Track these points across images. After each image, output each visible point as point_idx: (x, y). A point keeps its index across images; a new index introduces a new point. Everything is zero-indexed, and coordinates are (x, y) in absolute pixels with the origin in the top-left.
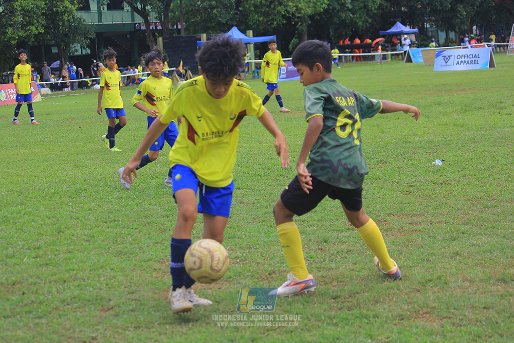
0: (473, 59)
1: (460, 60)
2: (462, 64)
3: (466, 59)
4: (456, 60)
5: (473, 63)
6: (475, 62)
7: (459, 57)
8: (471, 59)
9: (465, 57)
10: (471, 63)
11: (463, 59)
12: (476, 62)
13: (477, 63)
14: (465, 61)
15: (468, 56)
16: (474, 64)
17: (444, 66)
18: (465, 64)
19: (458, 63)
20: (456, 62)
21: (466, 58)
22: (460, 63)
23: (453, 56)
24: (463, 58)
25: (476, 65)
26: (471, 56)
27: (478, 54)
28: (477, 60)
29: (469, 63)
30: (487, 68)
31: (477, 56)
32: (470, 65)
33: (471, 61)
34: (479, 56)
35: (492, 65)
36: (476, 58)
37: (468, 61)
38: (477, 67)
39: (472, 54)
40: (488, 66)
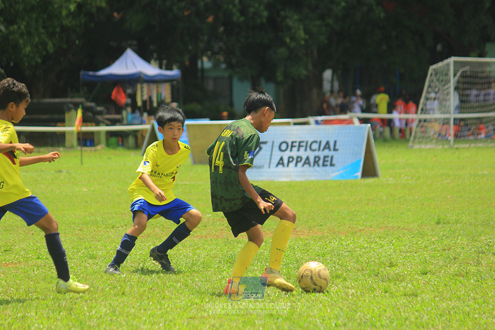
0: (321, 154)
1: (286, 155)
2: (292, 165)
3: (303, 154)
4: (277, 155)
5: (321, 162)
6: (324, 161)
7: (284, 147)
8: (317, 153)
9: (300, 146)
10: (316, 162)
11: (295, 153)
12: (327, 162)
13: (332, 165)
14: (299, 159)
15: (309, 146)
16: (324, 165)
18: (300, 164)
19: (281, 162)
20: (276, 160)
21: (302, 149)
22: (286, 161)
23: (270, 144)
24: (295, 149)
25: (328, 168)
26: (315, 146)
27: (335, 142)
28: (332, 157)
29: (309, 163)
30: (356, 177)
31: (332, 147)
32: (311, 169)
33: (315, 157)
34: (337, 147)
35: (369, 170)
36: (330, 150)
37: (308, 158)
38: (331, 174)
39: (318, 140)
40: (358, 171)
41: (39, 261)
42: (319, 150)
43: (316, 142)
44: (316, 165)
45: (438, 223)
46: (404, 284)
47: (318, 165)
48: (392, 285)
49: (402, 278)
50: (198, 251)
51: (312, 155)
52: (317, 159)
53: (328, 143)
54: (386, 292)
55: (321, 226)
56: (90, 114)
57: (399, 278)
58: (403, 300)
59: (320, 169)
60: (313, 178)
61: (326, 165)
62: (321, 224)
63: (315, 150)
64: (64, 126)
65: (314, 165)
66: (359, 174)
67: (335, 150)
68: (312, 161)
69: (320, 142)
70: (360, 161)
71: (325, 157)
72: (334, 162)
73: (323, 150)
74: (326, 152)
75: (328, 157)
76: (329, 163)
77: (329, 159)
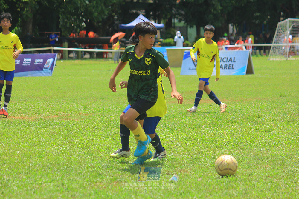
0: (228, 63)
5: (228, 67)
6: (229, 67)
8: (226, 63)
10: (225, 67)
12: (231, 67)
13: (232, 68)
15: (222, 60)
16: (229, 68)
17: (193, 69)
25: (231, 70)
26: (225, 60)
27: (234, 58)
28: (233, 65)
29: (222, 68)
30: (244, 74)
31: (233, 60)
32: (223, 70)
33: (225, 65)
34: (235, 60)
35: (250, 71)
36: (232, 61)
37: (222, 65)
38: (232, 73)
39: (227, 57)
40: (244, 71)
41: (100, 113)
42: (227, 61)
43: (225, 58)
44: (225, 68)
45: (281, 96)
46: (265, 126)
47: (226, 68)
48: (259, 126)
49: (264, 123)
50: (171, 109)
51: (223, 64)
52: (226, 66)
53: (231, 58)
54: (256, 130)
55: (227, 97)
56: (123, 44)
57: (262, 123)
58: (264, 134)
59: (227, 71)
60: (224, 75)
61: (230, 69)
62: (227, 96)
63: (225, 62)
64: (111, 49)
65: (224, 68)
66: (245, 72)
67: (234, 61)
68: (223, 67)
69: (227, 58)
70: (245, 66)
71: (229, 65)
72: (234, 67)
73: (229, 61)
74: (230, 63)
75: (231, 65)
76: (231, 68)
77: (231, 66)
